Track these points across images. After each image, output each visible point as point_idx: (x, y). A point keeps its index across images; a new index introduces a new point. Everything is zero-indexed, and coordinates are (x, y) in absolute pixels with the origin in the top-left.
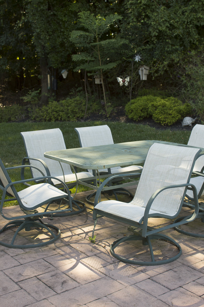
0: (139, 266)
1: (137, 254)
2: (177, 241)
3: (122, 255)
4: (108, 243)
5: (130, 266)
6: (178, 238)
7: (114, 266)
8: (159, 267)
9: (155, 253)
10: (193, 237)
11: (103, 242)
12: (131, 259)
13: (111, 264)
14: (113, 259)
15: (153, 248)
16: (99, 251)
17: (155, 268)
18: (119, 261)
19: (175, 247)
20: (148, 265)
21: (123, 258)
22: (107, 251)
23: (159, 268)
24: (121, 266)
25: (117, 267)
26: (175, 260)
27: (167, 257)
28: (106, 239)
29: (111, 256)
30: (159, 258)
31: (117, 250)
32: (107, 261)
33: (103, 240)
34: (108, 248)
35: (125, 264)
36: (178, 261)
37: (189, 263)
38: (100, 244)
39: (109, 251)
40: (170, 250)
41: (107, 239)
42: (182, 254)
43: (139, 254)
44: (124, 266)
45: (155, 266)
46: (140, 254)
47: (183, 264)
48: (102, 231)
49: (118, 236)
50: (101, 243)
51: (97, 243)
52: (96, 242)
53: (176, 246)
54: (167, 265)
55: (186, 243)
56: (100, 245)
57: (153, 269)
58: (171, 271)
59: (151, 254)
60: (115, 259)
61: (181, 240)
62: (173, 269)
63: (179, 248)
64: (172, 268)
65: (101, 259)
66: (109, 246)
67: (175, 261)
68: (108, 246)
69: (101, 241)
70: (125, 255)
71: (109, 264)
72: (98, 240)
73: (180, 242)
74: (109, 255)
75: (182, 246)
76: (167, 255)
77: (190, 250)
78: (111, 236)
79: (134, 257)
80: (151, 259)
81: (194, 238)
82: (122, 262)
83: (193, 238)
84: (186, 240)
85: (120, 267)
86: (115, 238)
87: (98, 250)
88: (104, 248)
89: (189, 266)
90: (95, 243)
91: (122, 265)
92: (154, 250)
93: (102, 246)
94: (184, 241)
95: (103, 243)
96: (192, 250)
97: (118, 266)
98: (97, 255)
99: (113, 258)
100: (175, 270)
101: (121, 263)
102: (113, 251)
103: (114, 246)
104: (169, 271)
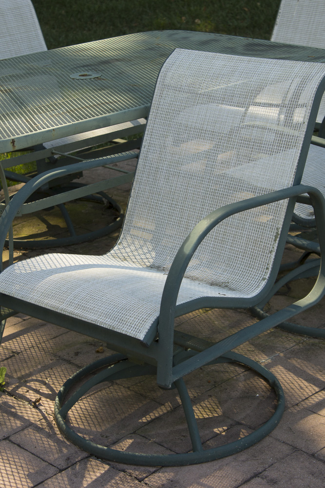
0: (152, 469)
1: (144, 420)
2: (263, 360)
3: (94, 429)
4: (48, 386)
5: (122, 474)
6: (265, 349)
7: (70, 480)
8: (220, 469)
9: (200, 412)
10: (312, 341)
11: (32, 384)
12: (125, 445)
13: (61, 471)
14: (65, 451)
15: (191, 394)
16: (19, 423)
17: (206, 475)
18: (85, 454)
19: (262, 383)
20: (181, 464)
21: (99, 446)
22: (45, 418)
23: (218, 473)
24: (94, 478)
25: (81, 483)
26: (267, 434)
27: (239, 423)
28: (40, 371)
29: (60, 436)
30: (216, 430)
31: (77, 411)
32: (47, 458)
33: (31, 374)
34: (50, 406)
35: (107, 467)
36: (277, 439)
37: (314, 441)
38: (21, 391)
39: (51, 418)
40: (248, 395)
41: (45, 368)
42: (286, 408)
43: (149, 423)
44: (102, 475)
45: (205, 466)
46: (152, 421)
47: (295, 449)
48: (27, 340)
49: (77, 354)
50: (25, 389)
51: (10, 389)
52: (8, 384)
53: (266, 380)
54: (243, 456)
55: (296, 362)
56: (22, 397)
57: (201, 477)
58: (258, 480)
59: (188, 416)
60: (74, 449)
61: (278, 353)
62: (266, 473)
63: (274, 387)
64: (260, 470)
65: (26, 454)
66: (51, 397)
67: (268, 440)
68: (47, 396)
69: (23, 381)
70: (103, 428)
71: (52, 470)
72: (15, 376)
73: (275, 363)
74: (51, 436)
75: (284, 377)
76: (238, 418)
77: (309, 389)
78: (58, 359)
79: (134, 433)
80: (189, 437)
81: (317, 341)
82: (98, 458)
83: (313, 345)
84: (294, 353)
85: (90, 481)
86: (69, 362)
87: (15, 415)
88: (36, 407)
89: (313, 455)
90: (4, 391)
91: (96, 471)
92: (196, 401)
93: (29, 401)
94: (285, 356)
95: (30, 388)
96: (317, 389)
97: (83, 477)
98: (12, 438)
99: (66, 447)
100: (272, 474)
101: (93, 462)
102: (65, 417)
103: (66, 399)
104: (253, 481)
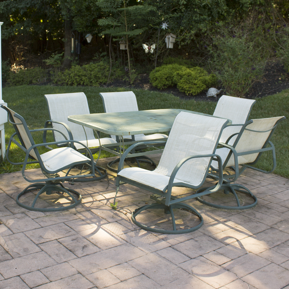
0: (160, 234)
1: (159, 222)
2: (199, 211)
3: (143, 222)
4: (130, 210)
5: (151, 234)
6: (199, 209)
7: (135, 233)
8: (181, 236)
9: (177, 222)
10: (215, 208)
11: (125, 209)
12: (153, 227)
13: (132, 231)
14: (134, 227)
15: (175, 217)
16: (120, 218)
17: (176, 237)
18: (140, 228)
19: (197, 217)
20: (169, 233)
21: (145, 226)
22: (128, 218)
23: (180, 237)
24: (142, 234)
25: (138, 235)
26: (197, 229)
27: (188, 226)
28: (127, 206)
29: (132, 223)
30: (181, 227)
31: (138, 217)
32: (128, 228)
33: (124, 207)
34: (130, 216)
35: (146, 232)
36: (199, 231)
37: (210, 233)
38: (121, 210)
39: (130, 218)
40: (192, 220)
41: (129, 206)
42: (203, 224)
43: (160, 223)
44: (145, 234)
45: (176, 235)
46: (161, 223)
47: (204, 234)
48: (124, 198)
49: (139, 203)
50: (122, 210)
51: (118, 210)
52: (117, 208)
53: (198, 216)
54: (188, 234)
55: (208, 213)
56: (121, 212)
57: (175, 237)
58: (192, 240)
59: (173, 223)
60: (137, 226)
61: (203, 210)
63: (200, 218)
64: (193, 238)
65: (122, 226)
66: (131, 213)
67: (196, 231)
68: (129, 213)
69: (122, 208)
70: (146, 222)
71: (130, 231)
72: (119, 207)
73: (202, 212)
74: (130, 222)
75: (204, 216)
76: (188, 225)
77: (211, 220)
78: (133, 204)
79: (155, 225)
80: (172, 227)
81: (216, 209)
82: (144, 229)
83: (215, 209)
84: (208, 211)
85: (141, 234)
86: (137, 205)
87: (119, 216)
88: (125, 215)
89: (210, 236)
90: (116, 210)
91: (143, 232)
92: (176, 219)
93: (124, 213)
94: (205, 211)
95: (124, 210)
96: (214, 220)
97: (139, 233)
98: (118, 222)
99: (134, 226)
100: (196, 239)
101: (142, 230)
102: (134, 218)
103: (135, 213)
104: (190, 240)
